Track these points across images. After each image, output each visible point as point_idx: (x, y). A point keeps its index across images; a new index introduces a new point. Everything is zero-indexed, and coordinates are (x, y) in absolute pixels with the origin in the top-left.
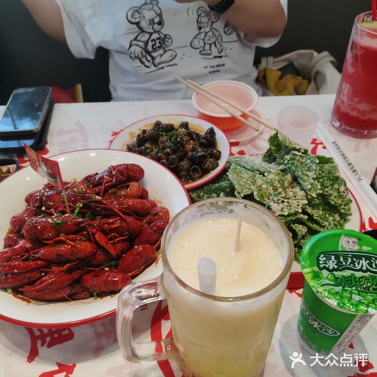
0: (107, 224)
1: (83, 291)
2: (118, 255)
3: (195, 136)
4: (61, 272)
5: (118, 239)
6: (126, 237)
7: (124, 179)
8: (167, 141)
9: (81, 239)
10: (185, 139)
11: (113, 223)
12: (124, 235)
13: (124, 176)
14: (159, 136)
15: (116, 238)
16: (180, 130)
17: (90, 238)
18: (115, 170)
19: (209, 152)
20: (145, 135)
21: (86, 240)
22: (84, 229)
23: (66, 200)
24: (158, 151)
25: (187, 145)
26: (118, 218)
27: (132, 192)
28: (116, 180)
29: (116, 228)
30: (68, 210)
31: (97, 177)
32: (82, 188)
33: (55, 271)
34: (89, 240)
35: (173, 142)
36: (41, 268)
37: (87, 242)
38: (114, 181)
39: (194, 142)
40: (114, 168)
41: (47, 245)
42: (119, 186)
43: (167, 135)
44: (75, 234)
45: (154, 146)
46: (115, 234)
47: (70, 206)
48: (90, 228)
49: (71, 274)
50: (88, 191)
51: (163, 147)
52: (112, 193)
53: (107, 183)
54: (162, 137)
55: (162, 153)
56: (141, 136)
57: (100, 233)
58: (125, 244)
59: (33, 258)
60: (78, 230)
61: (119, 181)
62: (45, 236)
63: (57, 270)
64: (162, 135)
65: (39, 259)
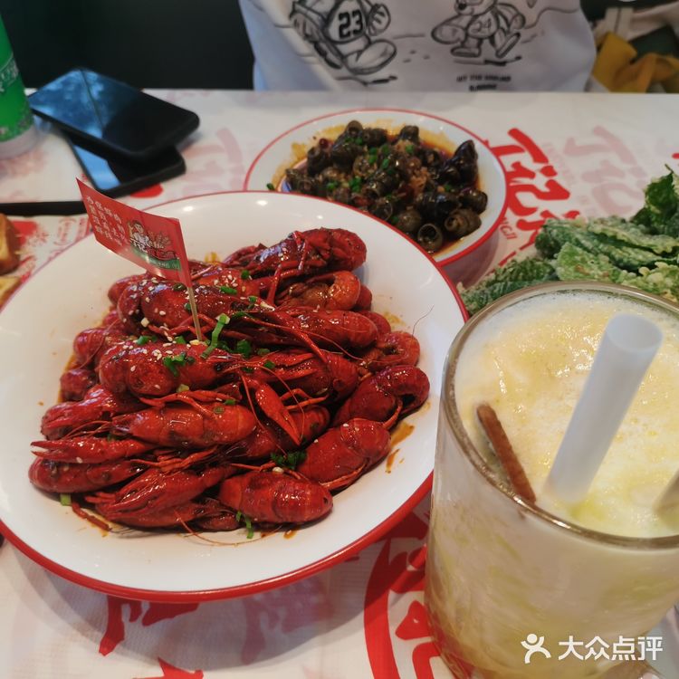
0: (284, 366)
1: (224, 514)
2: (304, 439)
3: (431, 158)
4: (179, 469)
5: (305, 403)
6: (322, 399)
7: (321, 263)
8: (371, 165)
9: (224, 401)
10: (412, 164)
11: (296, 366)
12: (319, 393)
13: (322, 257)
14: (356, 153)
15: (301, 399)
16: (400, 142)
17: (245, 399)
18: (303, 240)
19: (462, 194)
20: (327, 150)
21: (237, 403)
22: (233, 377)
23: (194, 308)
24: (351, 187)
25: (414, 178)
26: (308, 355)
27: (340, 296)
28: (304, 266)
29: (303, 378)
30: (197, 330)
31: (264, 256)
32: (230, 281)
33: (165, 466)
34: (243, 403)
35: (385, 170)
36: (133, 457)
37: (239, 408)
38: (300, 268)
39: (428, 171)
40: (302, 236)
41: (148, 407)
42: (312, 280)
43: (374, 153)
44: (211, 387)
45: (342, 175)
46: (300, 391)
47: (203, 323)
48: (245, 376)
49: (199, 475)
50: (244, 289)
51: (363, 177)
52: (295, 295)
53: (284, 269)
54: (361, 158)
55: (359, 192)
56: (317, 153)
57: (268, 387)
58: (321, 415)
59: (119, 434)
60: (219, 379)
61: (311, 267)
62: (146, 388)
63: (170, 464)
64: (363, 153)
65: (130, 436)
